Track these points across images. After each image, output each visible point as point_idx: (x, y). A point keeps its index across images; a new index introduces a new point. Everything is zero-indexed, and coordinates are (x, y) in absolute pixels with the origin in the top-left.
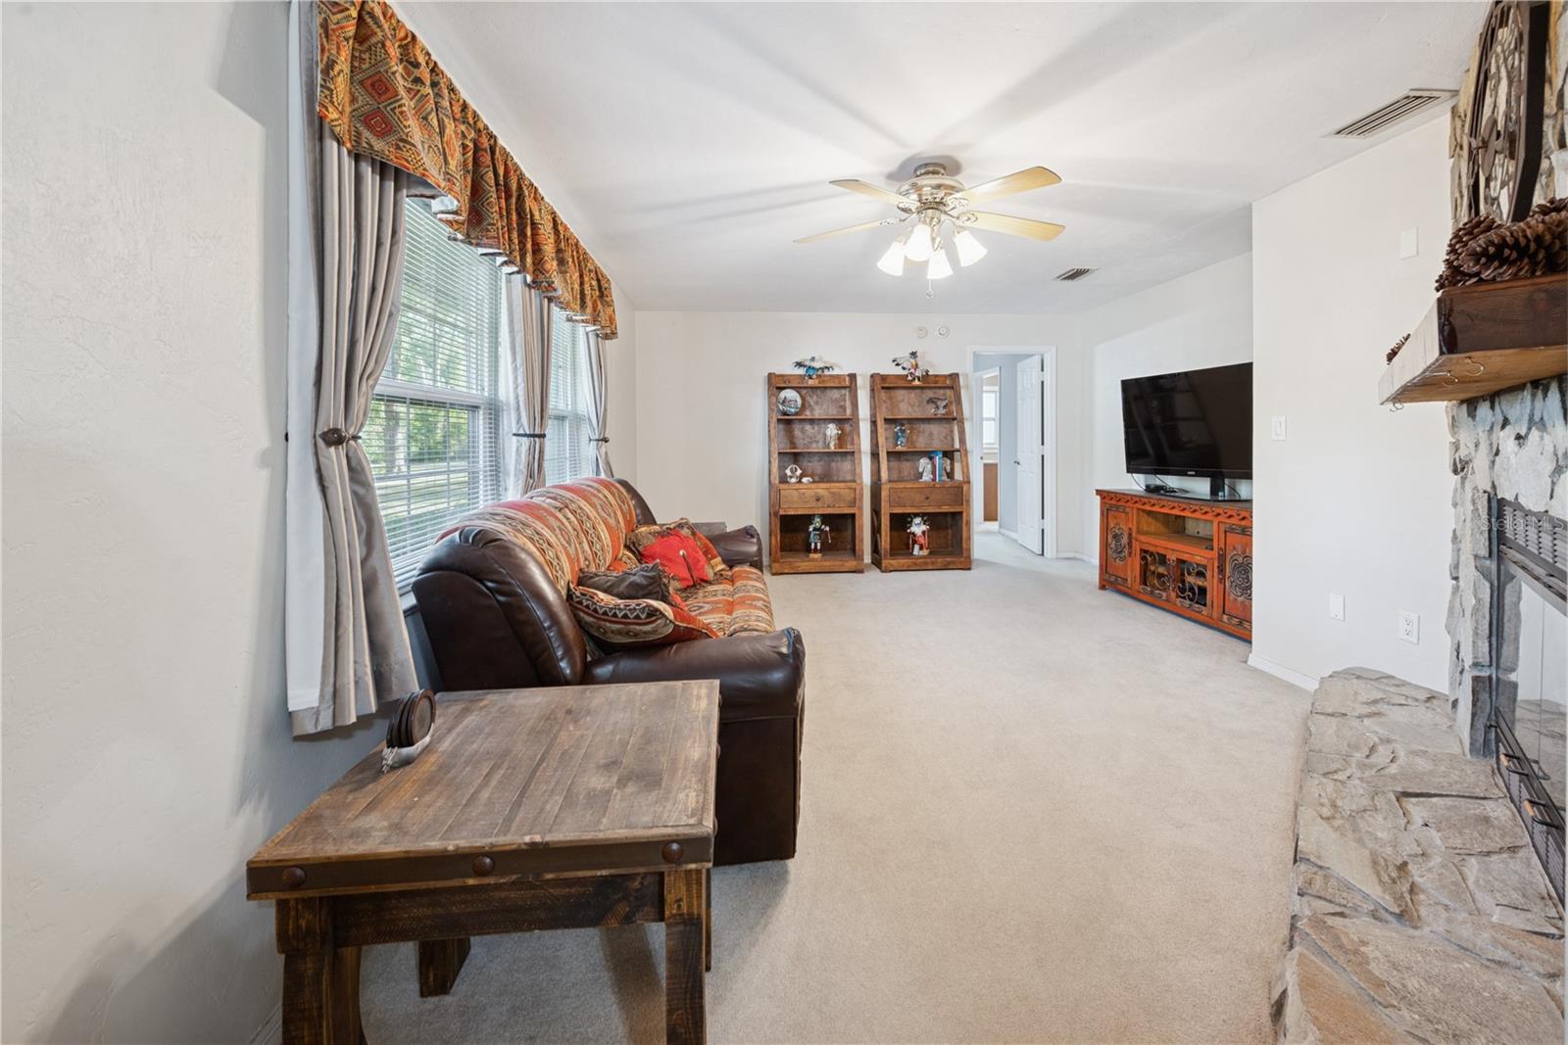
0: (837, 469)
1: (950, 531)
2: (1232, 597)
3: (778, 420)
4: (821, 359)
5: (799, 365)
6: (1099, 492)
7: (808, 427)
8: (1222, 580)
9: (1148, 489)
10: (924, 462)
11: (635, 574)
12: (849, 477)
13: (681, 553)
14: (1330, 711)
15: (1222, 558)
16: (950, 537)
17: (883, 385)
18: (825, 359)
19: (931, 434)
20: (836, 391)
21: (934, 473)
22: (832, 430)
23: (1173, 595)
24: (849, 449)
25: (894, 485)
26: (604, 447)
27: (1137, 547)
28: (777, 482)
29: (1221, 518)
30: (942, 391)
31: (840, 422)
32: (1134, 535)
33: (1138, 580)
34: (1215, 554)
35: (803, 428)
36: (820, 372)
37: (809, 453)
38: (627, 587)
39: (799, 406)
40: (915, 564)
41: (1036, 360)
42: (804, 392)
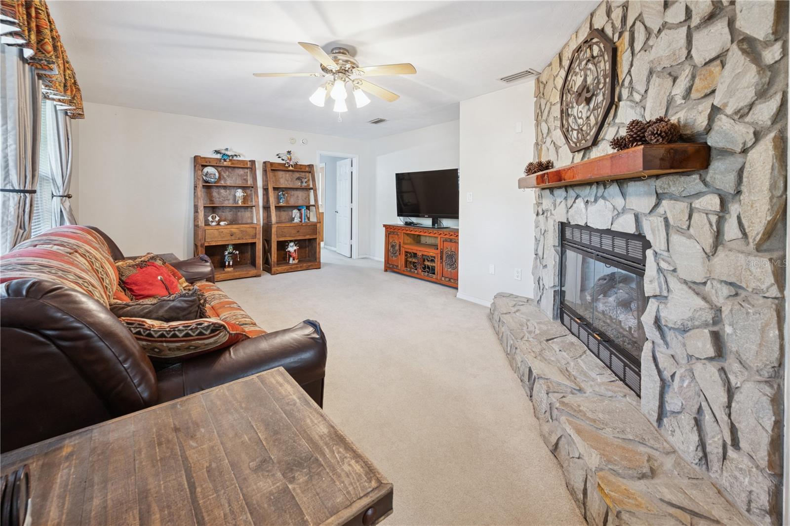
0: (241, 216)
1: (307, 249)
2: (446, 269)
3: (203, 186)
4: (231, 150)
5: (217, 152)
6: (384, 226)
7: (222, 191)
8: (442, 263)
9: (407, 224)
10: (295, 213)
11: (173, 300)
12: (249, 221)
13: (159, 278)
14: (505, 312)
15: (442, 253)
16: (307, 252)
17: (271, 168)
18: (234, 150)
19: (298, 197)
20: (241, 170)
21: (301, 218)
22: (239, 193)
23: (420, 271)
24: (250, 204)
25: (279, 225)
26: (67, 202)
27: (403, 251)
28: (203, 225)
29: (441, 236)
30: (303, 174)
31: (244, 188)
32: (402, 245)
33: (404, 266)
34: (439, 251)
35: (218, 192)
36: (231, 158)
37: (223, 207)
38: (167, 311)
39: (217, 178)
40: (291, 268)
41: (348, 161)
42: (220, 169)
